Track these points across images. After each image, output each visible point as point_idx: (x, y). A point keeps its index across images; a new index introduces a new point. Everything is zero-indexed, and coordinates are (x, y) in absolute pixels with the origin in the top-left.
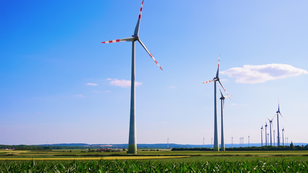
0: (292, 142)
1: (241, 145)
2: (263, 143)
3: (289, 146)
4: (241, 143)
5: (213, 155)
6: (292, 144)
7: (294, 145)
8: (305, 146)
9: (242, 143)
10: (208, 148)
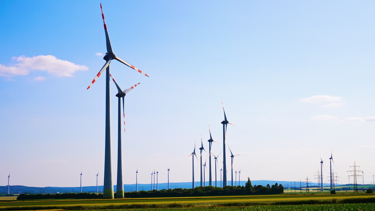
0: (249, 179)
1: (153, 186)
2: (195, 181)
3: (244, 186)
4: (153, 183)
5: (107, 207)
6: (249, 183)
7: (253, 185)
8: (272, 186)
9: (156, 183)
10: (91, 193)
